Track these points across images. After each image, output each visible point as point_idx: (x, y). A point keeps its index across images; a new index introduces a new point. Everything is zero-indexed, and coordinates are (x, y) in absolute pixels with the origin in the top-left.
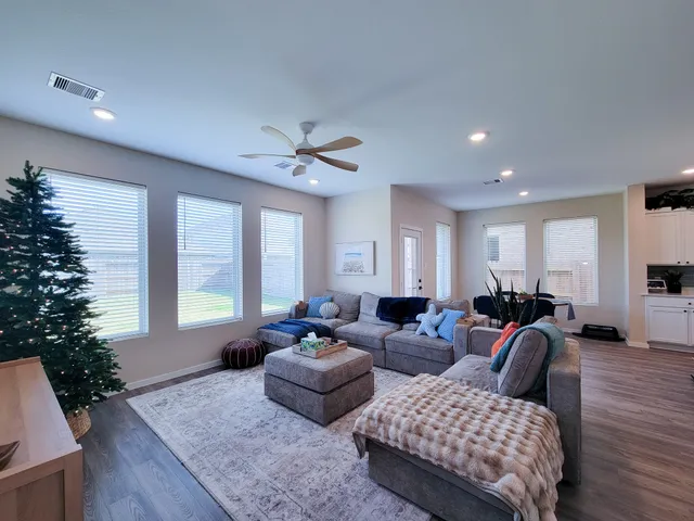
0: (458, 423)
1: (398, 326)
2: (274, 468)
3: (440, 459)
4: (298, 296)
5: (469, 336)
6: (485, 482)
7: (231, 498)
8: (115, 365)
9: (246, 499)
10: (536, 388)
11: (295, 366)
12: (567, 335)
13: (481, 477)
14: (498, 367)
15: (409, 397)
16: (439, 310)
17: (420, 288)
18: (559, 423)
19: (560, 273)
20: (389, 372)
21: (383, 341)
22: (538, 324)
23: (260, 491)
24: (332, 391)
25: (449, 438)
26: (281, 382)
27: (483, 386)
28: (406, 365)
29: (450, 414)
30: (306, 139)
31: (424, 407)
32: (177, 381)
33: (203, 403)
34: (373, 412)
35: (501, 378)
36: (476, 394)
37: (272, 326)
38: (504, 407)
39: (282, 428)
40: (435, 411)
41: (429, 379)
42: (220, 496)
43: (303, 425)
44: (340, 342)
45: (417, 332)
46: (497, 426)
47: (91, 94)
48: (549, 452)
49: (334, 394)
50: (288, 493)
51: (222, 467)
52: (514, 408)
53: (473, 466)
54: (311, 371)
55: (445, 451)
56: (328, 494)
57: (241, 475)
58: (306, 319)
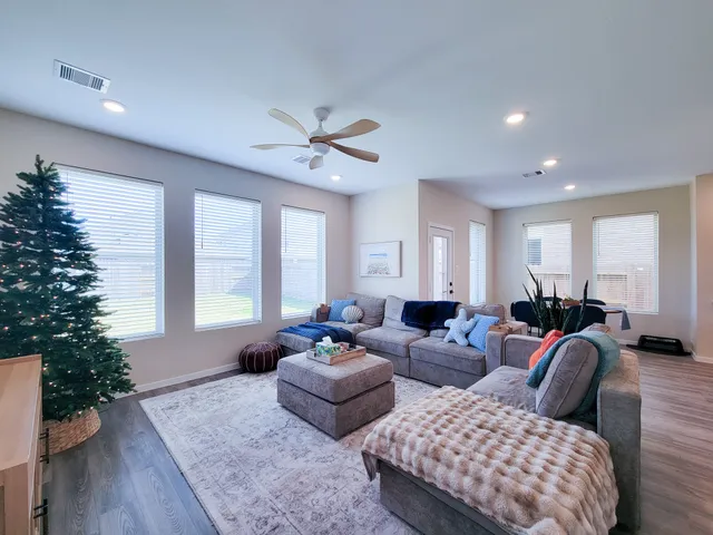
0: (484, 448)
1: (425, 332)
2: (277, 485)
3: (460, 491)
4: (321, 299)
5: (504, 344)
6: (515, 526)
7: (226, 517)
8: (126, 366)
9: (242, 519)
10: (582, 409)
11: (306, 372)
12: (622, 346)
13: (511, 519)
14: (536, 382)
15: (429, 413)
16: (470, 315)
17: (451, 292)
18: (612, 453)
19: (611, 277)
20: (414, 382)
21: (407, 348)
22: (586, 333)
23: (258, 511)
24: (345, 402)
25: (472, 466)
26: (294, 389)
27: (517, 403)
28: (433, 376)
29: (475, 436)
30: (320, 126)
31: (444, 426)
32: (192, 384)
33: (215, 407)
34: (385, 428)
35: (540, 394)
36: (508, 413)
37: (292, 330)
38: (542, 429)
39: (292, 439)
40: (457, 432)
41: (454, 393)
42: (215, 514)
43: (315, 437)
44: (359, 347)
45: (446, 340)
46: (533, 455)
47: (98, 84)
48: (599, 491)
49: (349, 404)
50: (288, 516)
51: (222, 480)
52: (554, 431)
53: (500, 504)
54: (324, 379)
55: (467, 482)
56: (333, 519)
57: (241, 490)
58: (327, 323)
